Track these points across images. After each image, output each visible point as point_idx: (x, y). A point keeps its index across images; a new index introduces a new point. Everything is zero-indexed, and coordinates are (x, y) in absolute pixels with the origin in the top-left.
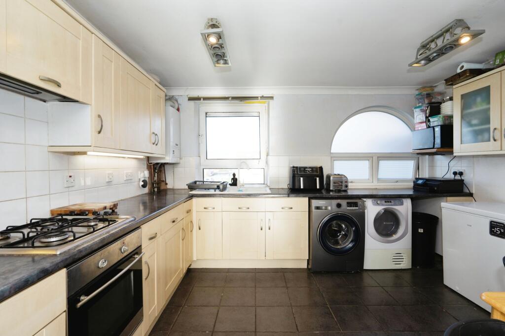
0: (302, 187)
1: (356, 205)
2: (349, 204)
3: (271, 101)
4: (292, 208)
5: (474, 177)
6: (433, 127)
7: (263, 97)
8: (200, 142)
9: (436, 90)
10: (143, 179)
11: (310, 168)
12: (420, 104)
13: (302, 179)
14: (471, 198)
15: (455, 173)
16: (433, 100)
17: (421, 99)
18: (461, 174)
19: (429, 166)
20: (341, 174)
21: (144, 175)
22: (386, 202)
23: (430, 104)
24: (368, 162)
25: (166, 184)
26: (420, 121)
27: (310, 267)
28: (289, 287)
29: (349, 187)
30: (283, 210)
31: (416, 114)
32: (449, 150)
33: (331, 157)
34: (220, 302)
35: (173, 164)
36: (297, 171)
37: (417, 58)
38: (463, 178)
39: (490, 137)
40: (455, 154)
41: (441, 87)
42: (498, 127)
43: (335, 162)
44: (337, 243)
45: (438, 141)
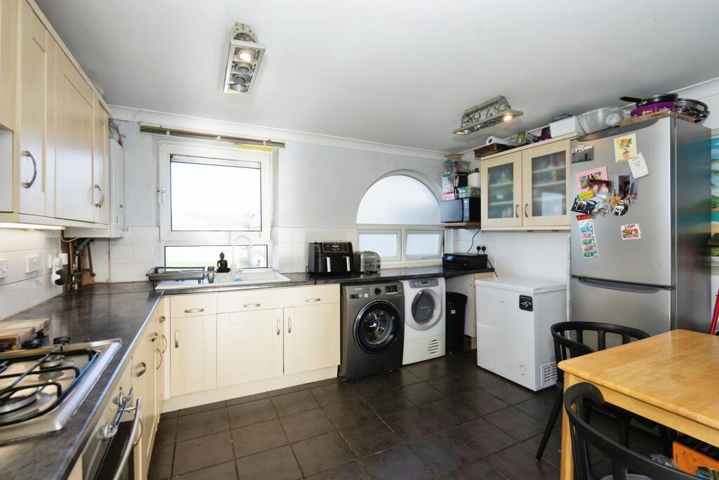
0: (329, 270)
1: (395, 289)
2: (389, 289)
3: (281, 149)
4: (319, 300)
5: (495, 253)
6: (462, 199)
7: (269, 142)
8: (160, 202)
9: (463, 158)
10: (58, 269)
11: (337, 244)
12: (449, 173)
13: (328, 259)
14: (492, 273)
15: (478, 248)
16: (461, 170)
17: (449, 166)
18: (484, 249)
19: (454, 241)
20: (371, 251)
21: (61, 261)
22: (422, 283)
23: (458, 173)
24: (395, 235)
25: (93, 275)
26: (449, 191)
27: (341, 375)
28: (323, 407)
29: (382, 267)
30: (308, 303)
31: (444, 183)
32: (477, 224)
33: (358, 230)
34: (234, 453)
35: (109, 239)
36: (321, 249)
37: (462, 126)
38: (486, 253)
39: (513, 213)
40: (482, 229)
41: (469, 156)
42: (520, 204)
43: (360, 236)
44: (374, 338)
45: (467, 214)
